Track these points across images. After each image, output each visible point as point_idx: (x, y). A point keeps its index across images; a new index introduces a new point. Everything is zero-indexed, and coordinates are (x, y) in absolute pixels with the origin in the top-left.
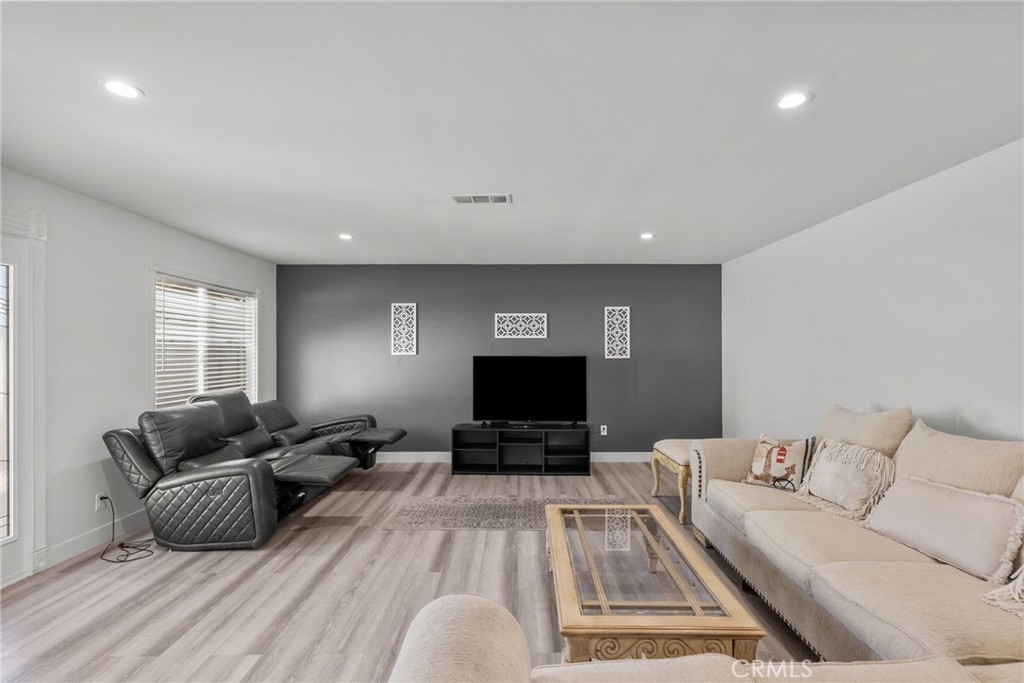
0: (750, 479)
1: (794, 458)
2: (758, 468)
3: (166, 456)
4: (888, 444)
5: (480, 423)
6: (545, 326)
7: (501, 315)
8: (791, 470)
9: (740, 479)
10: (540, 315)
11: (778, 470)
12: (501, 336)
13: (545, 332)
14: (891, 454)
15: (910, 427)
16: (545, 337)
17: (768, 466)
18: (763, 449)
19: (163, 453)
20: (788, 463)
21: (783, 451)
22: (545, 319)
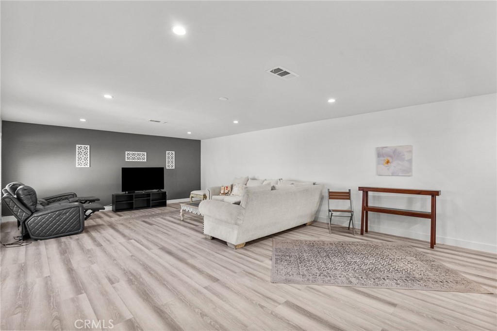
0: (221, 194)
1: (229, 189)
2: (222, 192)
3: (33, 205)
4: (245, 183)
5: (124, 193)
6: (146, 157)
7: (128, 152)
8: (229, 191)
9: (219, 195)
10: (144, 153)
11: (226, 191)
12: (128, 160)
13: (146, 159)
14: (246, 185)
15: (248, 180)
16: (146, 161)
17: (224, 191)
18: (223, 188)
19: (31, 204)
20: (228, 190)
21: (227, 187)
22: (146, 154)
